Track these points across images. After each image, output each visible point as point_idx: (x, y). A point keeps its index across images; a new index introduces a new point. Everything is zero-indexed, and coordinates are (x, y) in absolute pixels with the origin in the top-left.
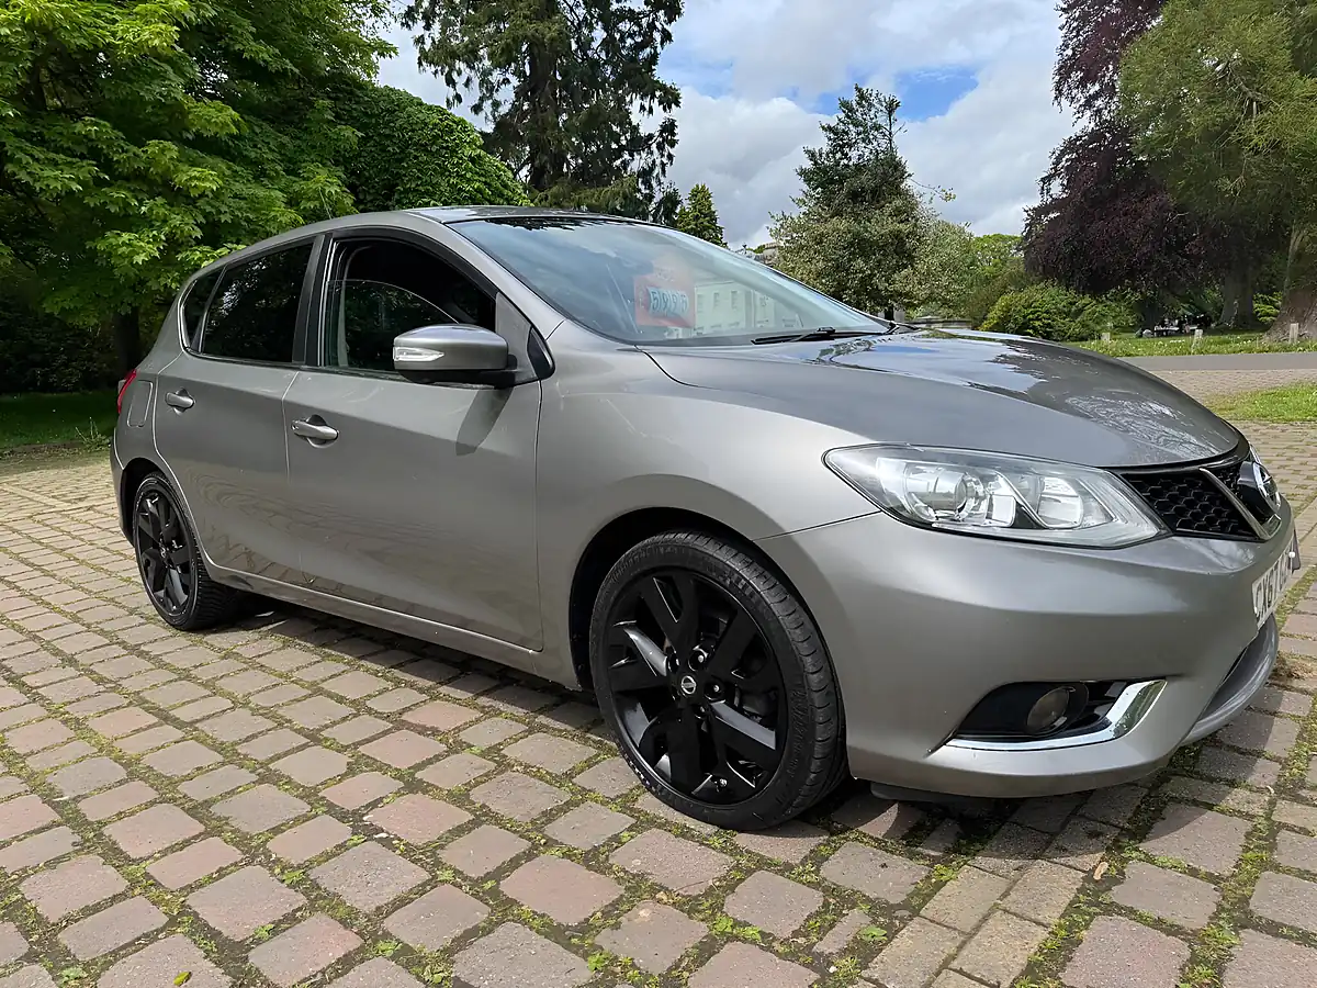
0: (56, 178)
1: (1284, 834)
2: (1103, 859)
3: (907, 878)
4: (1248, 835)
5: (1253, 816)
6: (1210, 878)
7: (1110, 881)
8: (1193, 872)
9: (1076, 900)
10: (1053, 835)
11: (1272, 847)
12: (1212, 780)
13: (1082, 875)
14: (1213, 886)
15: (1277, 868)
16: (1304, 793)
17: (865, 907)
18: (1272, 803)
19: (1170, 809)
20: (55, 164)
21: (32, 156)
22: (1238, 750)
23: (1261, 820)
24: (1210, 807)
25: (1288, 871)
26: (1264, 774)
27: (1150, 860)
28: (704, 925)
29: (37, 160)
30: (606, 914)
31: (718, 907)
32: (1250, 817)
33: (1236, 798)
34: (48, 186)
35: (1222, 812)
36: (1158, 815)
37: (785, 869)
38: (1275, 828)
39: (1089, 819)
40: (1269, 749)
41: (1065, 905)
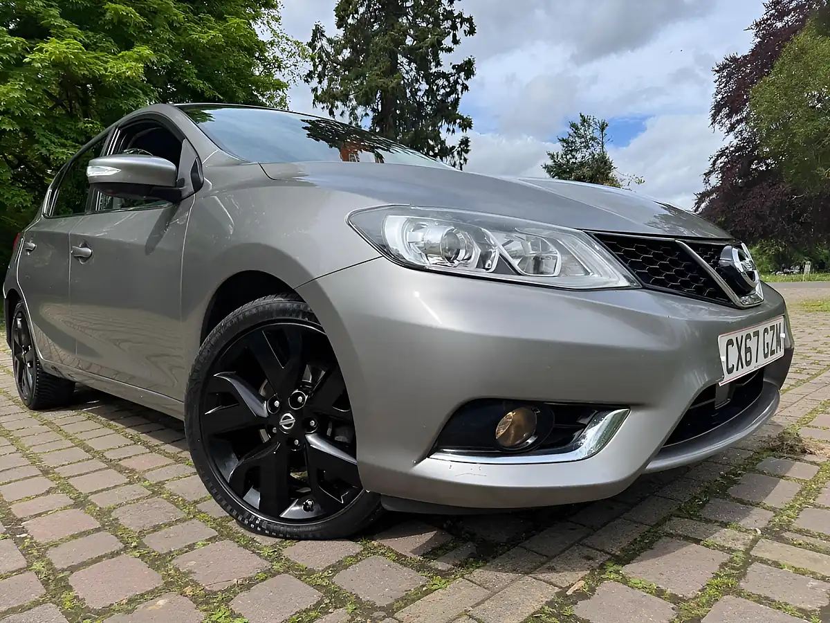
0: (63, 153)
1: (756, 566)
2: (583, 579)
3: (405, 586)
4: (723, 565)
5: (734, 551)
6: (675, 599)
7: (581, 596)
8: (660, 593)
9: (542, 610)
10: (550, 558)
11: (742, 575)
12: (708, 521)
13: (557, 590)
14: (672, 605)
15: (739, 594)
16: (787, 535)
17: (350, 607)
18: (755, 541)
19: (660, 542)
20: (64, 146)
21: (50, 140)
22: (741, 502)
23: (740, 554)
24: (697, 541)
25: (749, 596)
26: (756, 520)
27: (625, 581)
28: (203, 614)
29: (54, 143)
30: (130, 601)
31: (227, 601)
32: (730, 551)
33: (724, 536)
34: (57, 157)
35: (708, 546)
36: (649, 546)
37: (304, 574)
38: (749, 560)
39: (589, 547)
40: (769, 501)
41: (527, 615)
